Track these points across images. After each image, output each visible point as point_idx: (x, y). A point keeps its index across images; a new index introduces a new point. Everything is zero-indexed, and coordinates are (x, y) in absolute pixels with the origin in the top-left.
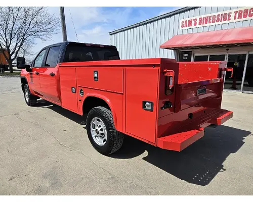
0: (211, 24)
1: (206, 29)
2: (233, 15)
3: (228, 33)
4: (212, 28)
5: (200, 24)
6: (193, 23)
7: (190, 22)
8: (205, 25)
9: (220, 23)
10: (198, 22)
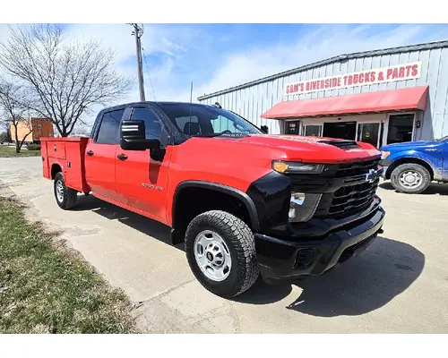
0: (320, 90)
1: (315, 96)
2: (342, 81)
3: (336, 101)
4: (321, 95)
5: (307, 89)
6: (300, 88)
7: (296, 87)
8: (313, 90)
9: (329, 88)
10: (305, 87)
